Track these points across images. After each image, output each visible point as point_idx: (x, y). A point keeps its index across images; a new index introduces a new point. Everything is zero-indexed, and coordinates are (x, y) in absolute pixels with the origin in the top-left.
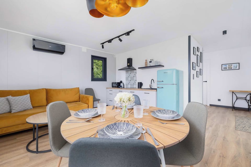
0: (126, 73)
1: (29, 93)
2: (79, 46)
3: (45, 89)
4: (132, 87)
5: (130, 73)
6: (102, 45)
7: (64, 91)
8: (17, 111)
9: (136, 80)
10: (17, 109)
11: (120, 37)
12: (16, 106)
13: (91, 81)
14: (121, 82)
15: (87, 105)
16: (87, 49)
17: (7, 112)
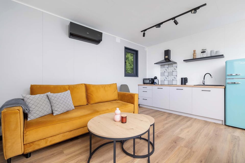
0: (161, 68)
1: (69, 89)
2: (113, 36)
3: (84, 84)
4: (169, 84)
5: (168, 68)
6: (143, 32)
7: (103, 87)
8: (59, 113)
9: (177, 76)
10: (59, 110)
11: (176, 19)
12: (58, 106)
13: (125, 76)
14: (156, 78)
15: (133, 105)
16: (121, 39)
17: (48, 113)
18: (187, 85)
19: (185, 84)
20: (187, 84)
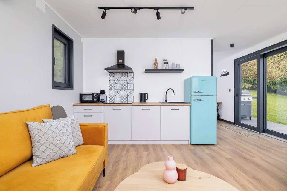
0: (110, 77)
4: (123, 101)
5: (120, 78)
6: (103, 10)
9: (133, 90)
14: (103, 92)
16: (46, 5)
18: (147, 103)
19: (145, 102)
20: (147, 101)
